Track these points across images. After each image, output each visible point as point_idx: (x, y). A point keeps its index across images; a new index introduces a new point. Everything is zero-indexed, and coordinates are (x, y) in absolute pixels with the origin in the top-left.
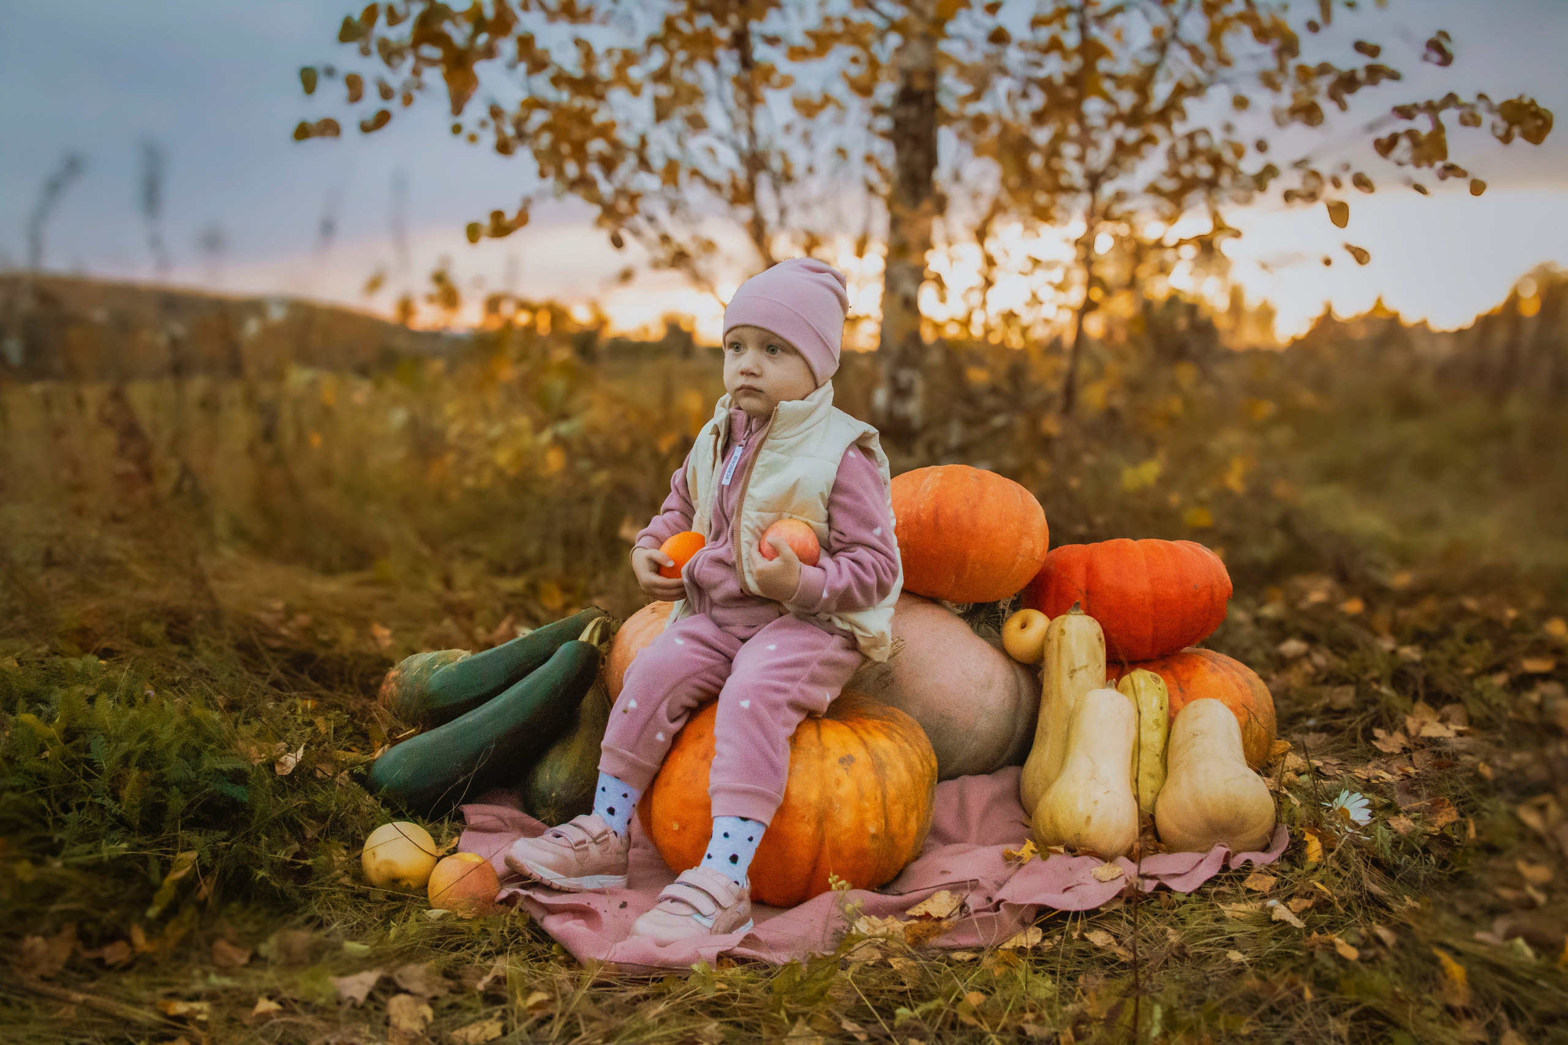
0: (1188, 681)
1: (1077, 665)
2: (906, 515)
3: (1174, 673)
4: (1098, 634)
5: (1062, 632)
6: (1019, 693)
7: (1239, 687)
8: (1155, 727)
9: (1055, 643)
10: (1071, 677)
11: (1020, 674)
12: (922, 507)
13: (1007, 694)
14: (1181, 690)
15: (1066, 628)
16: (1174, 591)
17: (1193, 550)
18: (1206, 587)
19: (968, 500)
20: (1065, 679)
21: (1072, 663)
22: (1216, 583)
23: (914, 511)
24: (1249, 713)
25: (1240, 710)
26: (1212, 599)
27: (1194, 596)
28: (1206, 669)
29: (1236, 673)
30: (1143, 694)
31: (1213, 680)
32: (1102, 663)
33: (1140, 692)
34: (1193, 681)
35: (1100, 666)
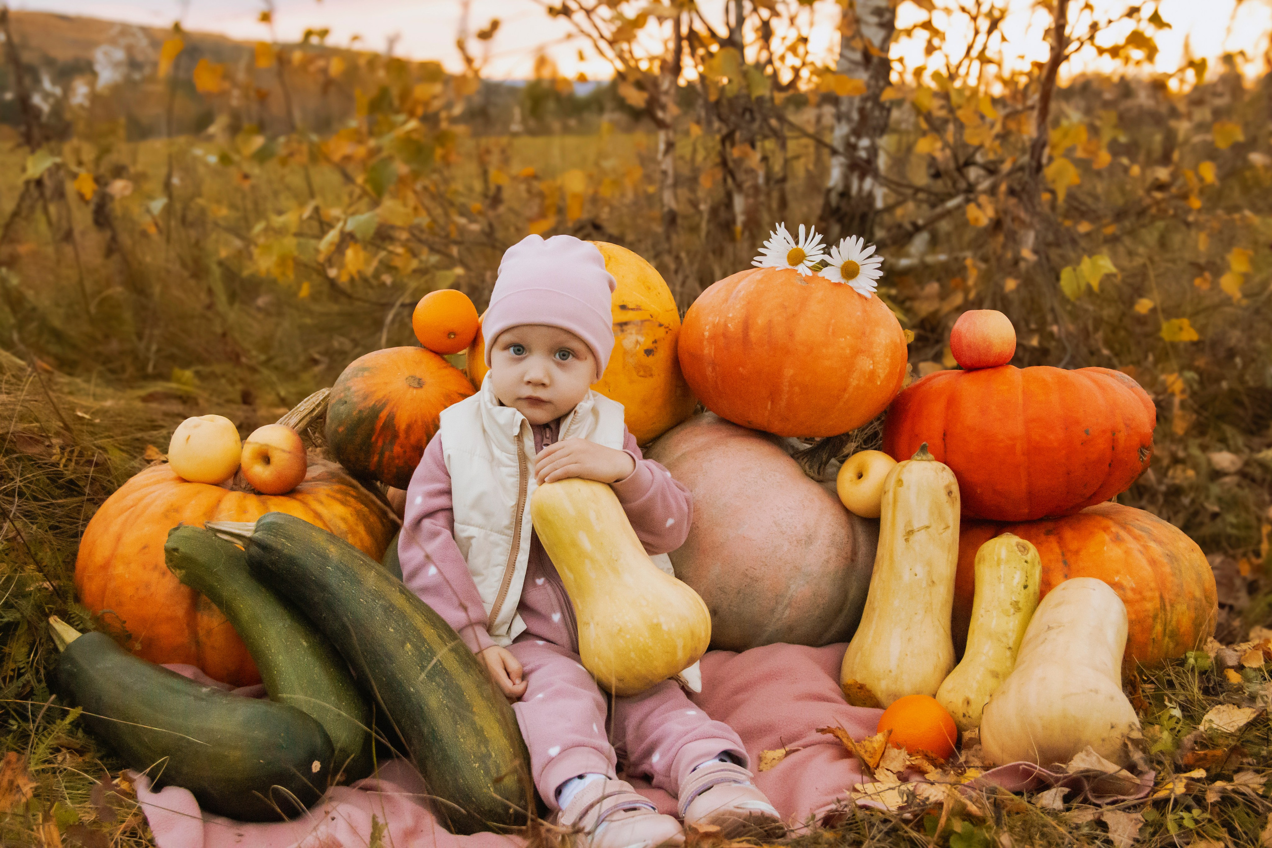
0: (1077, 552)
1: (916, 525)
2: (714, 326)
3: (1061, 541)
4: (947, 487)
5: (900, 482)
6: (854, 553)
7: (1153, 562)
8: (1012, 611)
9: (890, 495)
10: (907, 540)
11: (860, 529)
12: (731, 315)
13: (833, 552)
14: (1065, 563)
15: (905, 477)
16: (1056, 436)
17: (1095, 381)
18: (1104, 432)
19: (785, 308)
20: (900, 542)
21: (909, 523)
22: (1121, 426)
23: (722, 320)
24: (1162, 598)
25: (1148, 594)
26: (1113, 448)
27: (1084, 443)
28: (1107, 537)
29: (1152, 544)
30: (1002, 567)
31: (1112, 552)
32: (951, 523)
33: (998, 564)
34: (1083, 553)
35: (947, 527)
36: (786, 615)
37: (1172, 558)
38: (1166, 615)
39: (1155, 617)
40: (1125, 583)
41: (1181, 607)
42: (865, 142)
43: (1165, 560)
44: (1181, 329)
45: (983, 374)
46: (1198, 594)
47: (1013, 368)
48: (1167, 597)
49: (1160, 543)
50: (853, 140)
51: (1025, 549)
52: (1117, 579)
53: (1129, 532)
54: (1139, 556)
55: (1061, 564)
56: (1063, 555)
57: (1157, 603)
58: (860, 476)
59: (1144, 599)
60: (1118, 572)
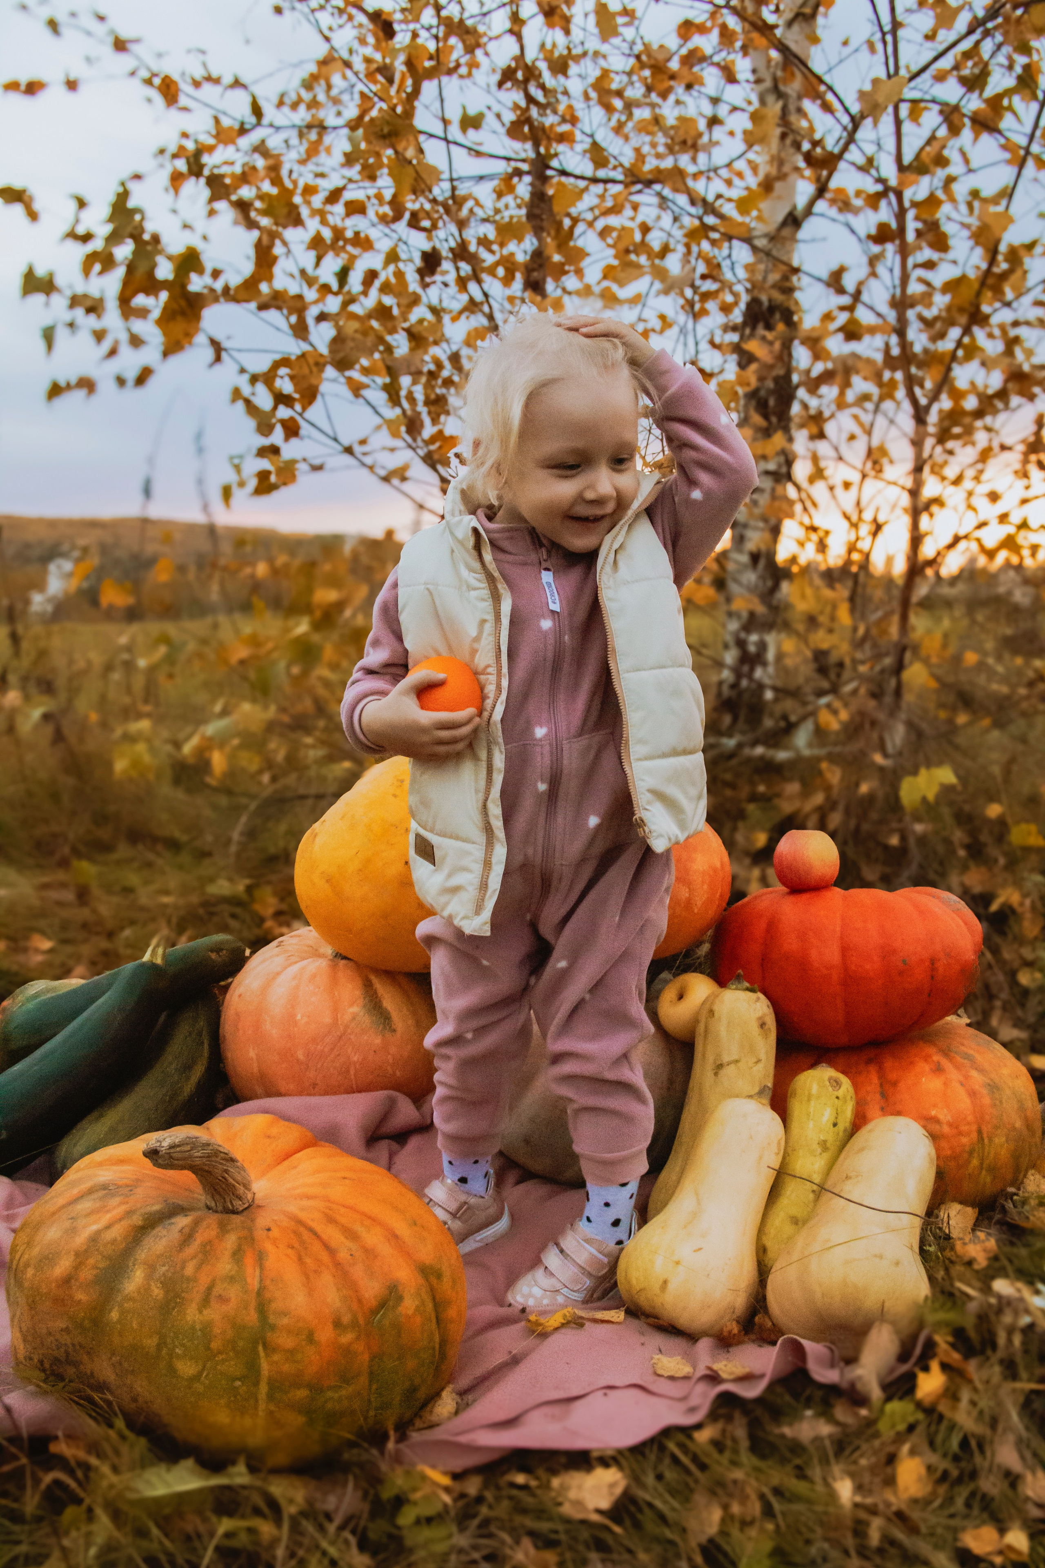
0: (895, 1084)
1: (726, 1059)
3: (881, 1071)
4: (762, 1019)
7: (972, 1094)
8: (819, 1150)
10: (716, 1074)
11: (676, 1053)
14: (884, 1095)
15: (716, 1007)
16: (872, 966)
18: (922, 961)
20: (709, 1075)
21: (719, 1055)
24: (980, 1132)
25: (964, 1128)
26: (932, 977)
27: (901, 973)
28: (927, 1068)
29: (974, 1073)
30: (812, 1103)
31: (931, 1084)
32: (763, 1056)
33: (809, 1100)
34: (902, 1086)
35: (759, 1061)
37: (994, 1087)
38: (983, 1147)
39: (971, 1153)
40: (941, 1117)
41: (999, 1140)
42: (754, 638)
43: (985, 1091)
44: (1029, 833)
45: (805, 897)
46: (1018, 1124)
48: (985, 1130)
49: (981, 1070)
50: (743, 635)
51: (837, 1084)
52: (933, 1113)
53: (951, 1059)
54: (958, 1085)
55: (878, 1096)
56: (881, 1085)
57: (974, 1135)
58: (681, 997)
59: (960, 1134)
60: (935, 1106)
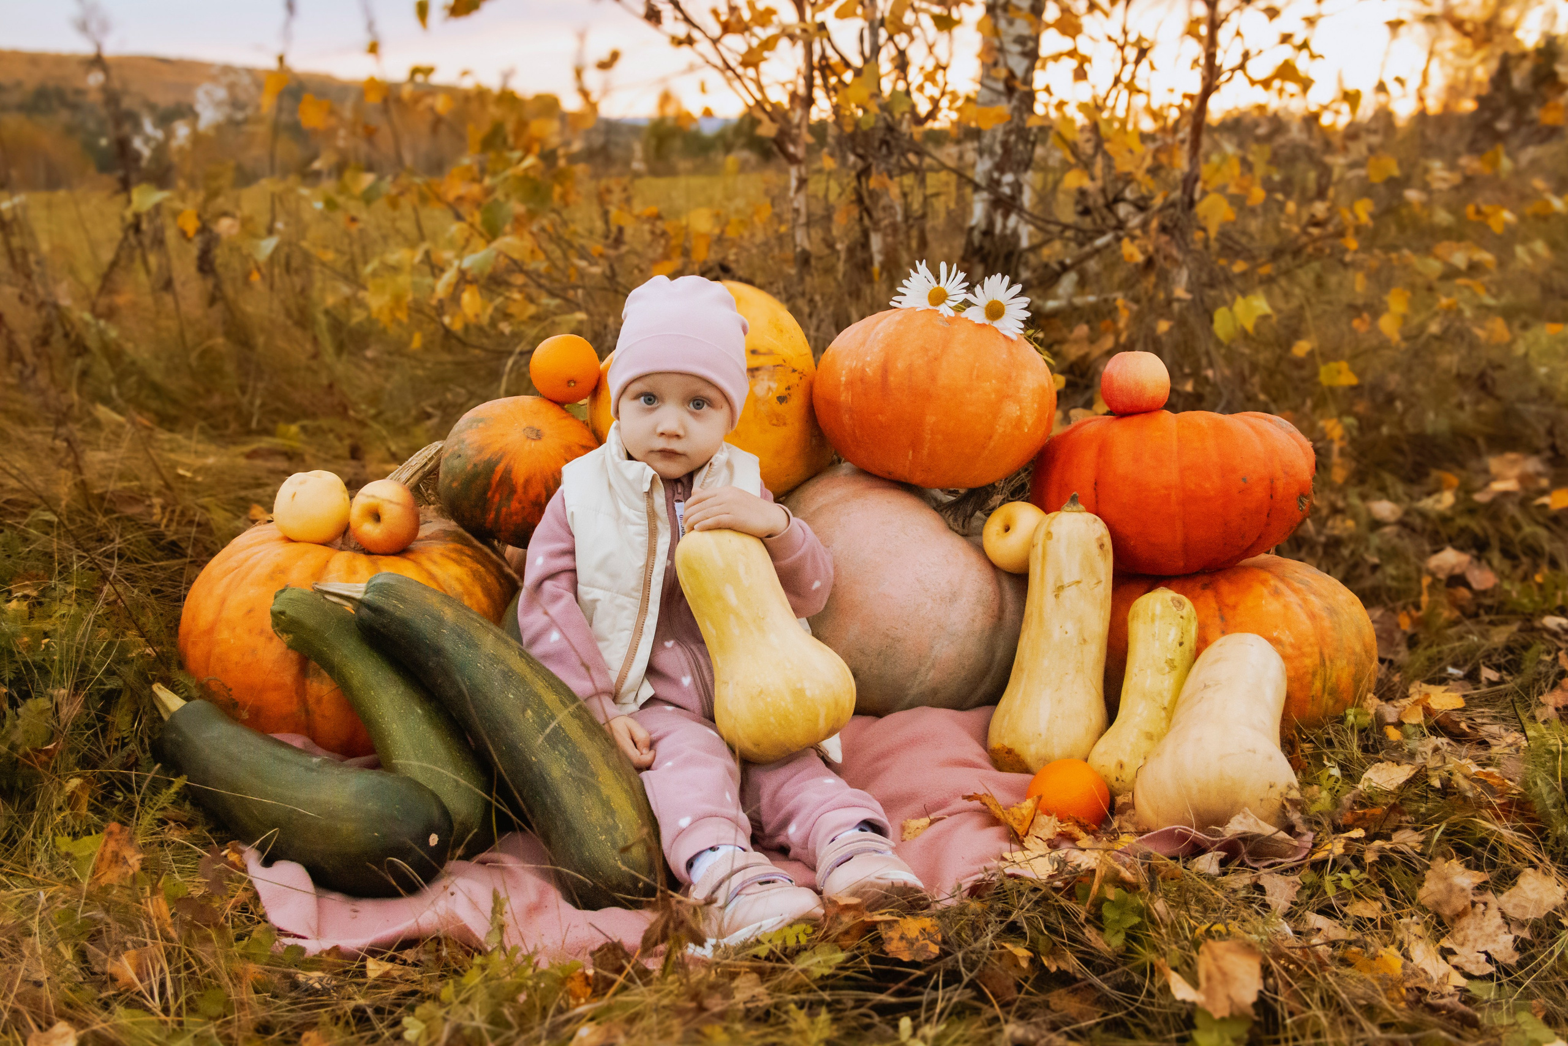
0: (1234, 607)
1: (1066, 580)
2: (851, 370)
3: (1217, 594)
4: (1099, 539)
5: (1049, 535)
6: (1001, 610)
7: (1312, 616)
8: (1167, 669)
9: (1039, 549)
10: (1057, 596)
11: (1007, 585)
12: (868, 359)
13: (980, 609)
14: (1222, 618)
15: (1053, 530)
16: (1212, 485)
17: (1253, 427)
18: (1261, 479)
19: (927, 350)
20: (1049, 599)
21: (1059, 578)
22: (1279, 474)
23: (860, 365)
24: (1321, 654)
25: (1307, 649)
26: (1272, 497)
27: (1241, 492)
28: (1265, 591)
29: (1312, 598)
30: (1157, 623)
31: (1272, 606)
32: (1103, 578)
33: (1153, 620)
34: (1241, 608)
35: (1099, 582)
36: (929, 677)
37: (1332, 611)
38: (1325, 671)
39: (1314, 674)
40: (1283, 638)
41: (1341, 663)
42: (1009, 178)
43: (1324, 614)
44: (1339, 372)
45: (1136, 420)
46: (1358, 648)
47: (1167, 413)
48: (1326, 651)
49: (1320, 596)
50: (996, 175)
51: (1180, 603)
52: (1275, 634)
53: (1288, 585)
54: (1299, 610)
55: (1217, 621)
56: (1220, 609)
57: (1317, 656)
58: (1007, 529)
59: (1303, 655)
60: (1276, 627)
